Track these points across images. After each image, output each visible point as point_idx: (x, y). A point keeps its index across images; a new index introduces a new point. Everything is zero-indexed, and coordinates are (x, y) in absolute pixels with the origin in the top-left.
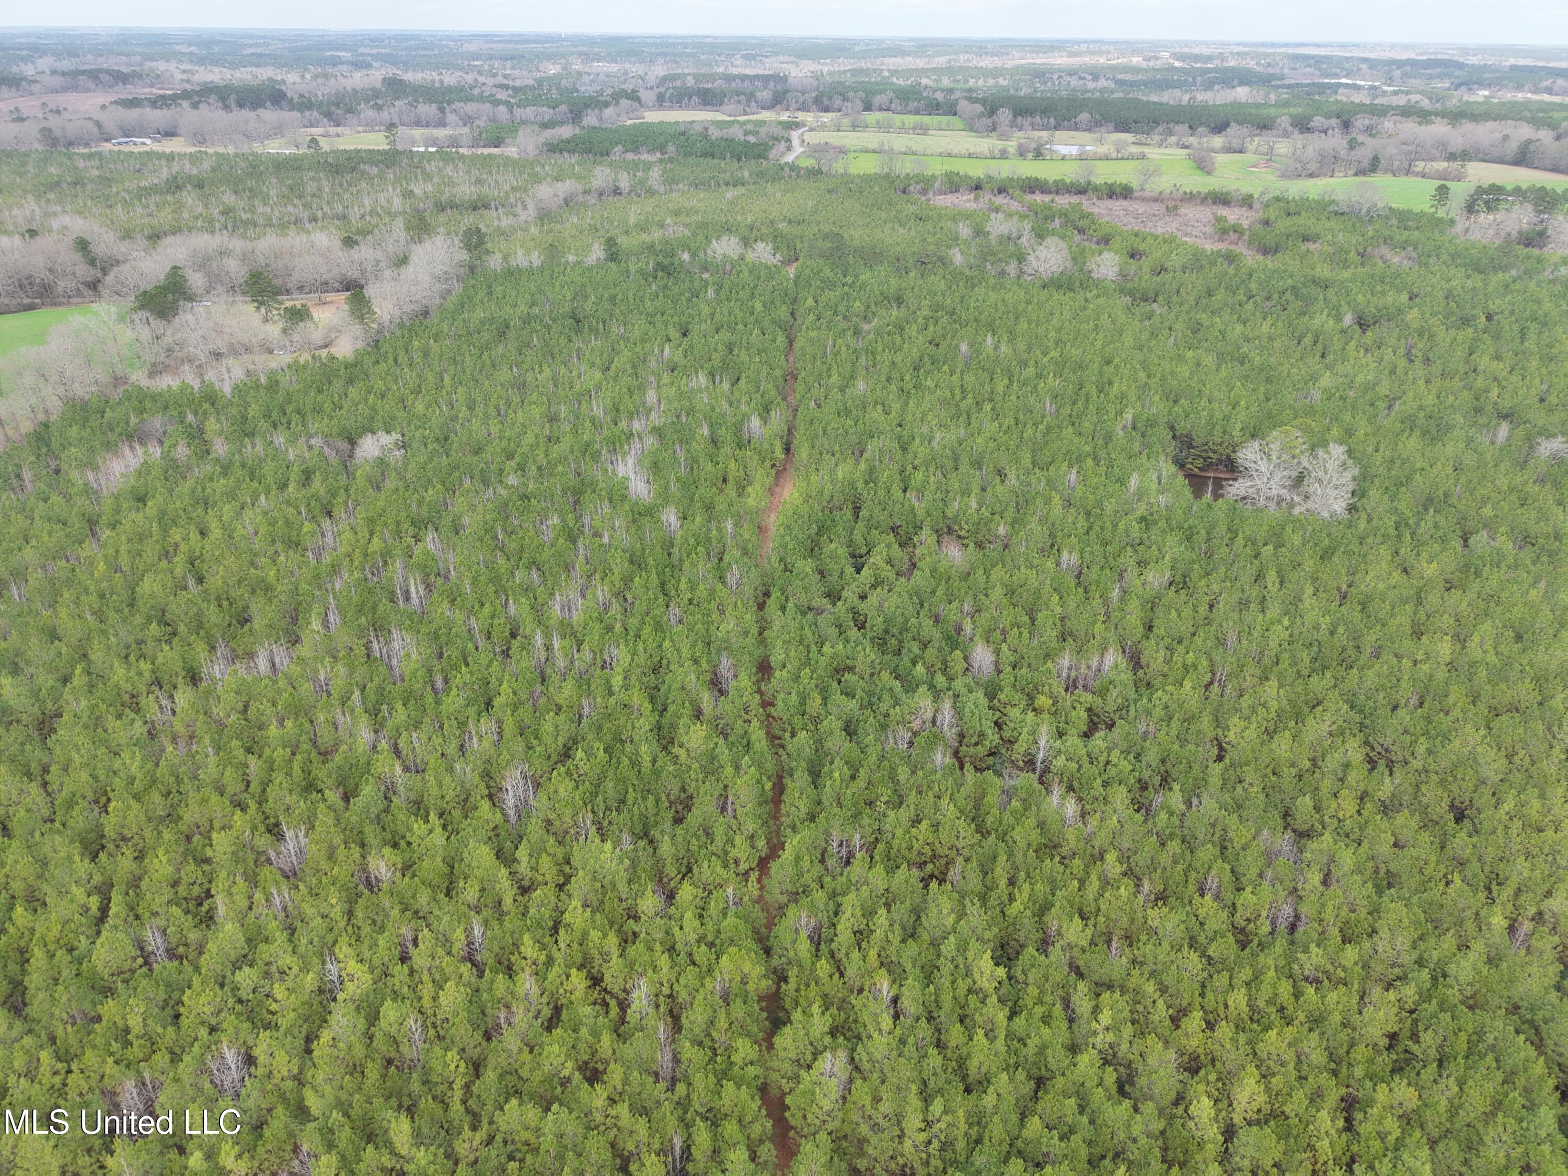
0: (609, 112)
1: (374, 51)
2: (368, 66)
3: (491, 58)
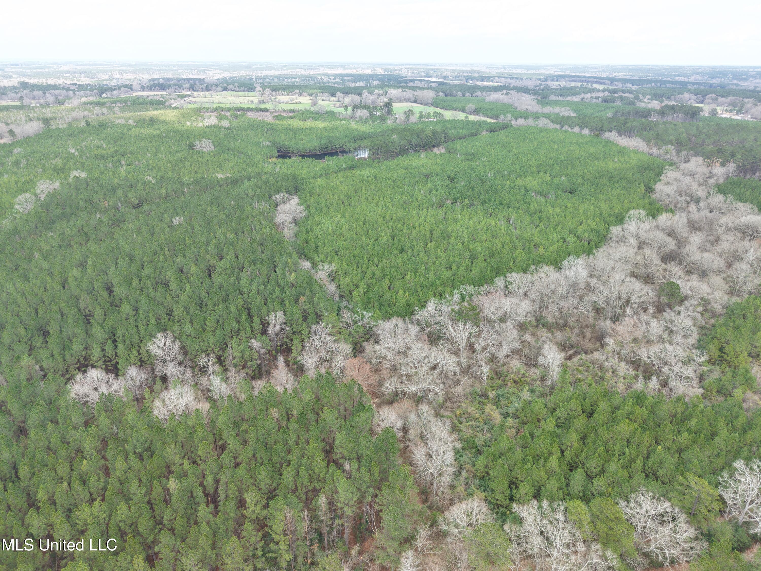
0: (115, 92)
1: (13, 70)
2: (11, 77)
3: (75, 72)
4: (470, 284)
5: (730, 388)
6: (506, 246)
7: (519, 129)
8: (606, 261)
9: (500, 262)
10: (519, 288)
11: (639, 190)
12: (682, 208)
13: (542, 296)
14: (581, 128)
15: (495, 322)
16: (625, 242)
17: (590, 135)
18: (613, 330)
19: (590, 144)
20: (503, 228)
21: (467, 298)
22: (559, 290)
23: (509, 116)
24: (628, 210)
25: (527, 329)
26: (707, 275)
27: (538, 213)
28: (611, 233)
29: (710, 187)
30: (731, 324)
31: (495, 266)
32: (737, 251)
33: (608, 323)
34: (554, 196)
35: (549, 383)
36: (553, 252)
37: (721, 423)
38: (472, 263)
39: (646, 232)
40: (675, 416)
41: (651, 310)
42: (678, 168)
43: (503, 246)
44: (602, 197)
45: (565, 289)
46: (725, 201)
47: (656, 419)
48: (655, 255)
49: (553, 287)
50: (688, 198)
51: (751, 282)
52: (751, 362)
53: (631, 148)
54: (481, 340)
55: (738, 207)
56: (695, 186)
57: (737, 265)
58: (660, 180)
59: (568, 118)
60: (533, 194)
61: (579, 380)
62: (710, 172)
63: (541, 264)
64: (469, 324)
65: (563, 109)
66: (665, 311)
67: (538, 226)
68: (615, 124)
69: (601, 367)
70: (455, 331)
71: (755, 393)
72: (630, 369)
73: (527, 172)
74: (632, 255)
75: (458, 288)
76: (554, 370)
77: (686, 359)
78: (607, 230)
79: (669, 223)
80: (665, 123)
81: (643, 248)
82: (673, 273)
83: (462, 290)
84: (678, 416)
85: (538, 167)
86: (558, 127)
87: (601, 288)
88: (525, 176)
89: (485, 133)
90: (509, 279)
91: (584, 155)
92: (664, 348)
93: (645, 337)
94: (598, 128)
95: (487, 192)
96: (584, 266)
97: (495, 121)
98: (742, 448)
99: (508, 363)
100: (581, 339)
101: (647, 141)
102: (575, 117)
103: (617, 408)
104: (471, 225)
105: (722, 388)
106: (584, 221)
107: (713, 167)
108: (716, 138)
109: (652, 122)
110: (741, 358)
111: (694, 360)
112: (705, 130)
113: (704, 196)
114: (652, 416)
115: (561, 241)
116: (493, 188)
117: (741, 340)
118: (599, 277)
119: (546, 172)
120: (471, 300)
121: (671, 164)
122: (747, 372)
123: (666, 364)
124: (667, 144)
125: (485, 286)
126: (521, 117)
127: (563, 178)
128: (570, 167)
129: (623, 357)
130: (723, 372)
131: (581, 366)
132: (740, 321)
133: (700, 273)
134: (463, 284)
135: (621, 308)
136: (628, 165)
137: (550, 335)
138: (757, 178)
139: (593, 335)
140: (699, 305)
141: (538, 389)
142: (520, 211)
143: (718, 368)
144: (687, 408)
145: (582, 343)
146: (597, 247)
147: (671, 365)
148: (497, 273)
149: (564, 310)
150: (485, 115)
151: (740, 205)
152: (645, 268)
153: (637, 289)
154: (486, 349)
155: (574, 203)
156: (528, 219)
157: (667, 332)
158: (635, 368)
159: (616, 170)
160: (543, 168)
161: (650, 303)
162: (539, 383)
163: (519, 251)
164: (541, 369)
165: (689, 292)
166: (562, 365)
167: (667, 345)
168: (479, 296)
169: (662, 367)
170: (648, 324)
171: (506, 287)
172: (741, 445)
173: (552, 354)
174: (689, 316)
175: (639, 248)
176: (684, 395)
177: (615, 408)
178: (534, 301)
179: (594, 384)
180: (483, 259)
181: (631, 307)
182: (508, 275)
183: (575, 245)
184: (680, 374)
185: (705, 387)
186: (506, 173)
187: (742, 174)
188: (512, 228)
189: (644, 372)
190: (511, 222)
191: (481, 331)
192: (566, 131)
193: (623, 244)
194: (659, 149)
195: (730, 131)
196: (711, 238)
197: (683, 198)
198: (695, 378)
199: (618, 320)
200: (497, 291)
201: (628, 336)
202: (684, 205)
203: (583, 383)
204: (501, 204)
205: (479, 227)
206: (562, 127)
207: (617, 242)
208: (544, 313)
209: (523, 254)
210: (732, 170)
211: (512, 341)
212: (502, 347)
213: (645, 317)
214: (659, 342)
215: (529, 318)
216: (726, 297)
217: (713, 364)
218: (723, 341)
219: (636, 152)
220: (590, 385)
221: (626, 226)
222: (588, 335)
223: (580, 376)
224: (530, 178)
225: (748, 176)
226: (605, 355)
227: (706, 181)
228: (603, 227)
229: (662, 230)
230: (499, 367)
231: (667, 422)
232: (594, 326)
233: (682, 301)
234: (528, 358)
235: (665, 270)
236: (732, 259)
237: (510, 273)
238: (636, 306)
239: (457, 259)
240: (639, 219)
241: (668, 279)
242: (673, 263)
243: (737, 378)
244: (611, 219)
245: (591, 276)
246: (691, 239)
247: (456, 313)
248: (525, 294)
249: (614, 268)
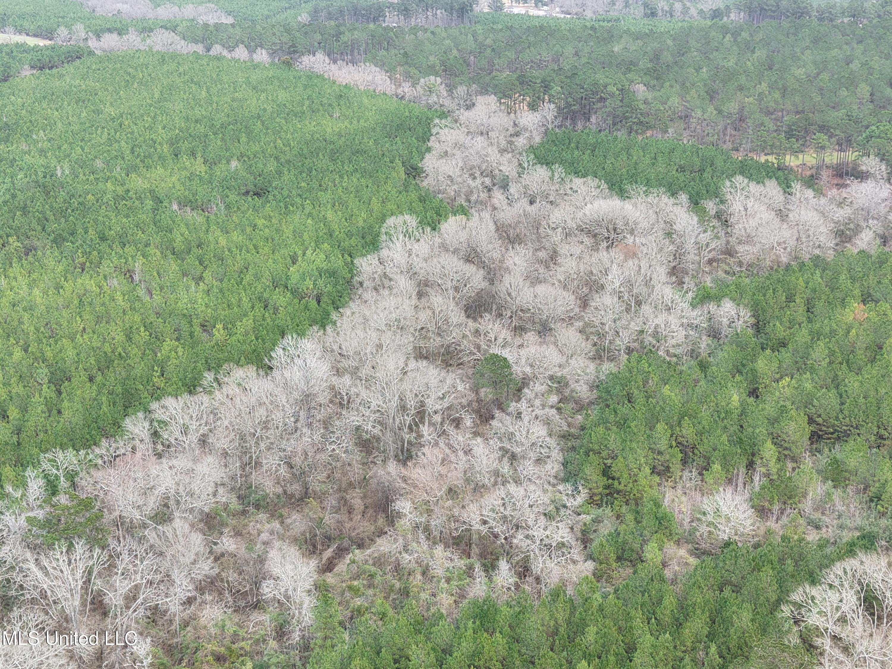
4: (63, 447)
5: (636, 546)
6: (136, 338)
7: (109, 59)
8: (362, 334)
9: (128, 378)
10: (185, 430)
11: (394, 174)
12: (481, 202)
13: (242, 438)
14: (251, 51)
15: (144, 526)
16: (390, 288)
17: (273, 64)
18: (405, 479)
19: (276, 82)
20: (119, 297)
21: (63, 483)
22: (277, 416)
23: (80, 29)
24: (383, 220)
25: (223, 524)
26: (551, 329)
27: (195, 250)
28: (359, 273)
29: (520, 154)
30: (612, 418)
31: (119, 389)
32: (592, 273)
33: (392, 467)
34: (222, 206)
35: (296, 637)
36: (247, 334)
37: (638, 622)
38: (60, 393)
39: (426, 260)
40: (556, 633)
41: (468, 422)
42: (456, 121)
43: (129, 338)
44: (325, 197)
45: (290, 411)
46: (552, 178)
47: (523, 651)
48: (452, 305)
49: (262, 412)
50: (488, 181)
51: (626, 328)
52: (659, 485)
53: (362, 88)
54: (117, 580)
55: (575, 188)
56: (493, 154)
57: (597, 301)
58: (429, 150)
59: (218, 27)
60: (175, 207)
61: (359, 612)
62: (515, 124)
63: (225, 366)
64: (80, 547)
65: (201, 9)
66: (493, 417)
67: (201, 278)
68: (318, 37)
69: (398, 568)
70: (47, 574)
71: (678, 543)
72: (456, 557)
73: (150, 156)
74: (410, 313)
75: (36, 464)
76: (301, 604)
77: (551, 508)
78: (351, 267)
79: (463, 236)
80: (414, 30)
81: (427, 294)
82: (492, 336)
83: (46, 465)
84: (562, 630)
85: (172, 143)
86: (199, 48)
87: (364, 394)
88: (148, 168)
89: (27, 72)
90: (159, 415)
91: (269, 109)
92: (508, 494)
93: (468, 481)
94: (286, 47)
95: (62, 213)
96: (318, 354)
97: (48, 43)
98: (682, 659)
99: (194, 618)
100: (345, 518)
101: (390, 71)
102: (233, 25)
103: (447, 651)
104: (39, 300)
105: (624, 550)
106: (300, 253)
107: (519, 114)
108: (511, 55)
109: (388, 29)
110: (643, 482)
111: (565, 506)
112: (488, 42)
113: (514, 174)
114: (516, 646)
115: (258, 305)
116: (75, 202)
117: (634, 445)
118: (354, 372)
119: (193, 154)
120: (74, 485)
121: (443, 115)
122: (658, 505)
123: (517, 527)
124: (427, 74)
125: (104, 443)
126: (110, 31)
127: (234, 164)
128: (244, 139)
129: (436, 533)
130: (618, 517)
131: (357, 577)
132: (624, 409)
133: (538, 327)
134: (46, 451)
135: (410, 428)
136: (362, 122)
137: (276, 525)
138: (594, 128)
139: (369, 501)
140: (550, 391)
141: (274, 660)
142: (152, 250)
143: (608, 510)
144: (573, 608)
145: (348, 525)
146: (337, 308)
147: (528, 527)
148: (126, 407)
149: (298, 460)
150: (20, 31)
151: (578, 182)
152: (439, 335)
153: (434, 383)
154: (135, 599)
155: (269, 218)
156: (174, 266)
157: (506, 459)
158: (464, 552)
159: (340, 135)
160: (185, 146)
161: (463, 407)
162: (273, 644)
163: (169, 344)
164: (273, 610)
165: (528, 370)
166: (317, 587)
167: (512, 488)
168: (92, 471)
169: (513, 536)
170: (468, 452)
171: (155, 434)
172: (679, 654)
173: (289, 567)
174: (537, 417)
175: (420, 295)
176: (564, 583)
177: (443, 651)
178: (225, 454)
179: (391, 612)
180: (85, 378)
181: (431, 424)
182: (154, 406)
183: (290, 309)
184: (547, 541)
185: (595, 555)
186: (99, 164)
187: (568, 123)
188: (141, 292)
189: (482, 556)
190: (137, 278)
191: (114, 556)
192: (218, 58)
193: (386, 292)
194: (414, 85)
195: (532, 39)
196: (542, 254)
197: (478, 181)
198: (573, 543)
199: (410, 457)
200: (134, 449)
201: (435, 486)
202: (483, 196)
203: (367, 616)
204: (103, 238)
205: (61, 301)
206: (208, 50)
207: (376, 289)
208: (255, 478)
209: (180, 349)
210: (550, 117)
211: (194, 562)
212: (172, 583)
213: (460, 438)
214: (495, 484)
215: (223, 496)
216: (592, 367)
217: (599, 506)
218: (604, 454)
219: (373, 95)
220: (383, 616)
221: (384, 253)
222: (358, 503)
223: (358, 602)
224: (160, 171)
225: (580, 126)
226: (401, 541)
227: (511, 143)
228: (340, 263)
229: (454, 252)
230: (175, 634)
231: (545, 650)
232: (365, 481)
233: (519, 390)
234: (237, 594)
235: (477, 332)
236: (585, 290)
237: (158, 399)
238: (437, 418)
239: (18, 389)
240: (407, 234)
241: (486, 351)
242: (487, 316)
243: (644, 523)
244: (353, 241)
245: (339, 372)
246: (509, 263)
247: (42, 527)
248: (203, 441)
249: (380, 346)
